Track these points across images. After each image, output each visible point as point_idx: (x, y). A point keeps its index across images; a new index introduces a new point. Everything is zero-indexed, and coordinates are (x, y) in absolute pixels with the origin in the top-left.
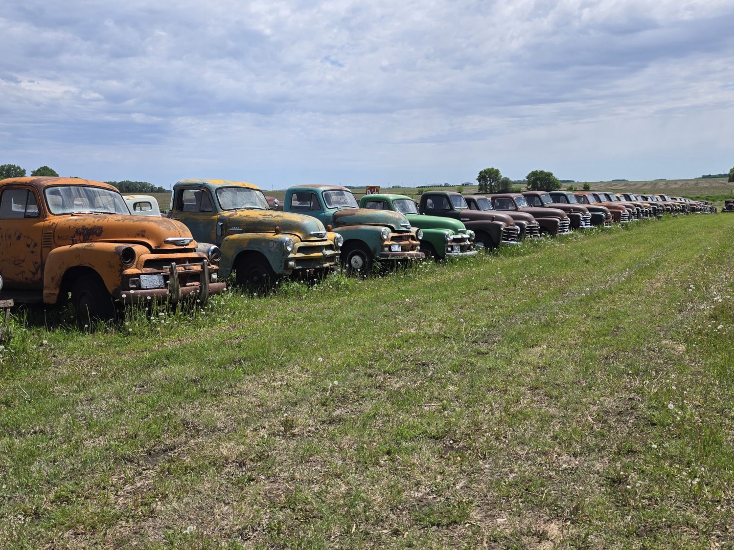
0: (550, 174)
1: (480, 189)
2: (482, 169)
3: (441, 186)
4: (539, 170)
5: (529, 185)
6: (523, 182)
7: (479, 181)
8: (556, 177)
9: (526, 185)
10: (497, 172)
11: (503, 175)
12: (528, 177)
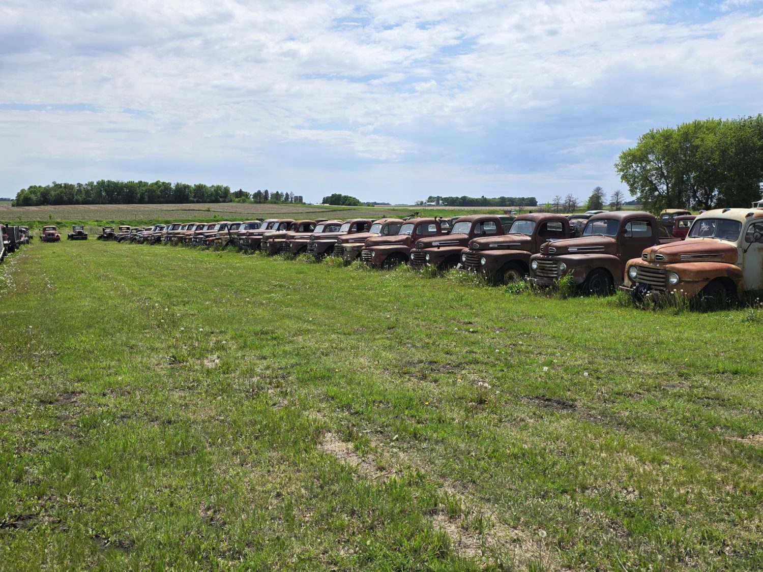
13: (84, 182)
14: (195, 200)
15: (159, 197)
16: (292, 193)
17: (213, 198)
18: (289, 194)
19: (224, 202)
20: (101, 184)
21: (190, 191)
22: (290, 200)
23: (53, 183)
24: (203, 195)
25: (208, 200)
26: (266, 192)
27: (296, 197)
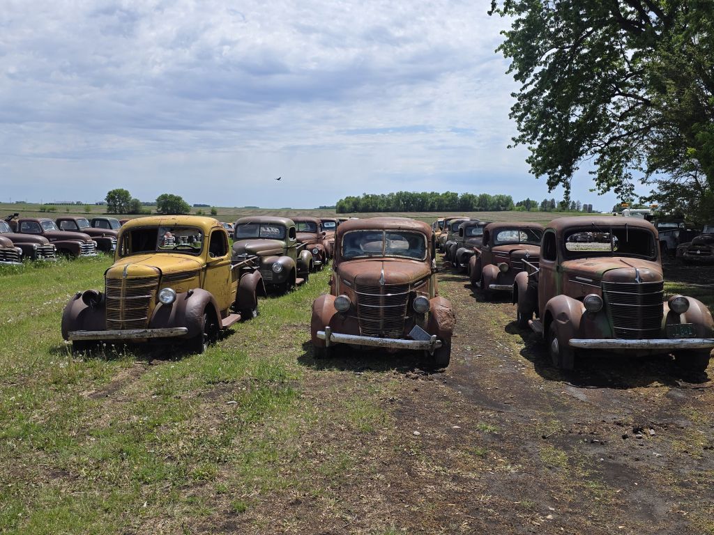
0: (179, 199)
1: (109, 210)
2: (111, 190)
3: (73, 204)
4: (169, 193)
5: (159, 208)
6: (152, 205)
7: (108, 201)
8: (185, 201)
9: (156, 208)
10: (127, 193)
11: (133, 196)
12: (158, 200)
13: (386, 193)
14: (478, 208)
15: (447, 206)
16: (578, 201)
17: (495, 207)
18: (576, 202)
19: (505, 210)
20: (400, 195)
21: (475, 201)
22: (576, 208)
23: (364, 194)
24: (486, 204)
25: (490, 209)
26: (553, 200)
27: (585, 206)
